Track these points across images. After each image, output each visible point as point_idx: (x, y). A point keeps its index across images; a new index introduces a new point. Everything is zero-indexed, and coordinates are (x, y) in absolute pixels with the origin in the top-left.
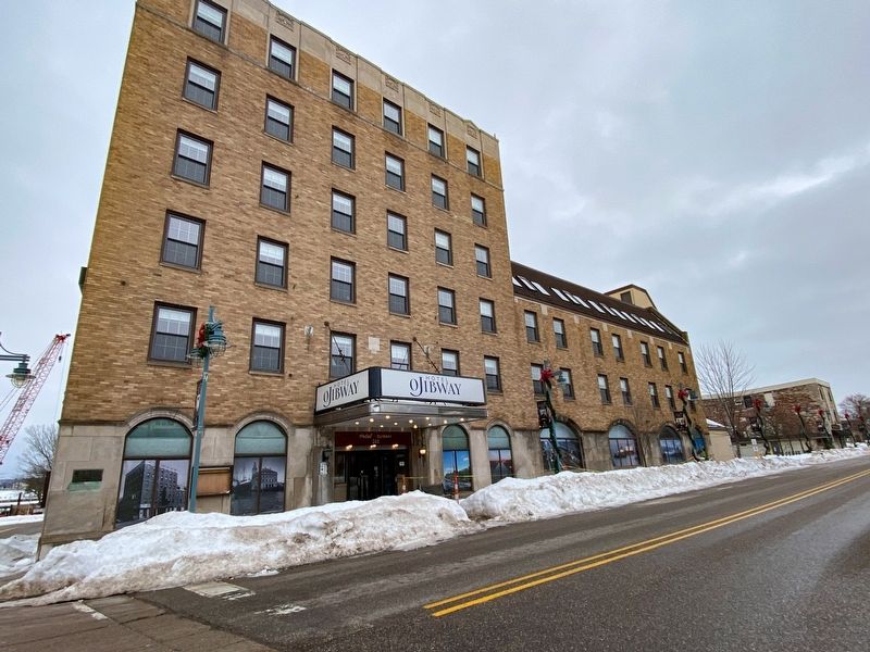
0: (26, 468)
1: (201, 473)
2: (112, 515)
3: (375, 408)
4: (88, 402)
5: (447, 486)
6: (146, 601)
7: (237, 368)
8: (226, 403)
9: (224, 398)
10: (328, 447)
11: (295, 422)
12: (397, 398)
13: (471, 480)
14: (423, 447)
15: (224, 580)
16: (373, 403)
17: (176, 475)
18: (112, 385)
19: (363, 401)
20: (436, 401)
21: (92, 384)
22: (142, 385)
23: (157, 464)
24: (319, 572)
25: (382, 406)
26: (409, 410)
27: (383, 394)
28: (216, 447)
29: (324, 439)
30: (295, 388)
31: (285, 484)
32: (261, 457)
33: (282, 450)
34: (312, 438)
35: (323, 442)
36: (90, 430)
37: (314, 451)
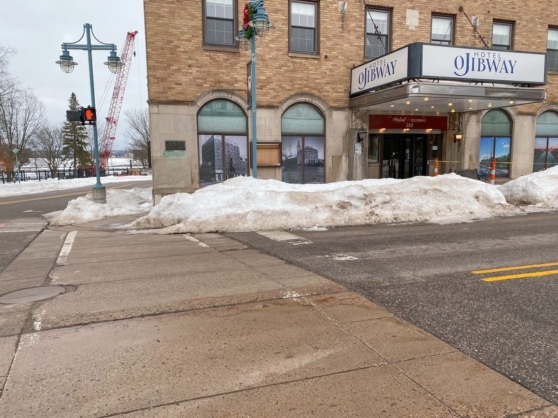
0: (130, 142)
1: (259, 148)
2: (197, 177)
3: (413, 89)
4: (165, 84)
5: (482, 172)
6: (232, 238)
7: (277, 50)
8: (271, 86)
9: (268, 81)
10: (362, 129)
11: (332, 104)
12: (438, 79)
13: (509, 167)
14: (459, 131)
15: (285, 230)
16: (412, 84)
17: (238, 148)
18: (179, 70)
19: (400, 81)
20: (482, 81)
21: (165, 69)
22: (203, 69)
23: (223, 139)
24: (363, 233)
25: (422, 87)
26: (451, 92)
27: (424, 73)
28: (267, 125)
29: (358, 121)
30: (331, 70)
31: (324, 160)
32: (303, 136)
33: (320, 131)
34: (348, 120)
35: (359, 124)
36: (170, 108)
37: (349, 132)
